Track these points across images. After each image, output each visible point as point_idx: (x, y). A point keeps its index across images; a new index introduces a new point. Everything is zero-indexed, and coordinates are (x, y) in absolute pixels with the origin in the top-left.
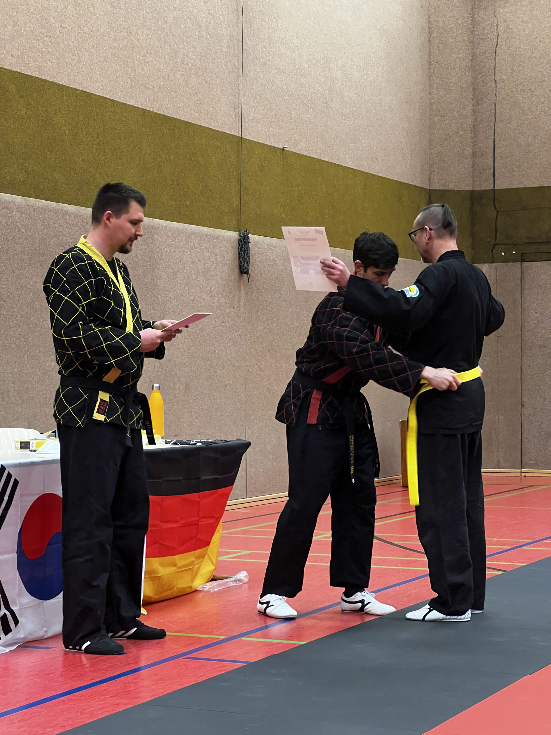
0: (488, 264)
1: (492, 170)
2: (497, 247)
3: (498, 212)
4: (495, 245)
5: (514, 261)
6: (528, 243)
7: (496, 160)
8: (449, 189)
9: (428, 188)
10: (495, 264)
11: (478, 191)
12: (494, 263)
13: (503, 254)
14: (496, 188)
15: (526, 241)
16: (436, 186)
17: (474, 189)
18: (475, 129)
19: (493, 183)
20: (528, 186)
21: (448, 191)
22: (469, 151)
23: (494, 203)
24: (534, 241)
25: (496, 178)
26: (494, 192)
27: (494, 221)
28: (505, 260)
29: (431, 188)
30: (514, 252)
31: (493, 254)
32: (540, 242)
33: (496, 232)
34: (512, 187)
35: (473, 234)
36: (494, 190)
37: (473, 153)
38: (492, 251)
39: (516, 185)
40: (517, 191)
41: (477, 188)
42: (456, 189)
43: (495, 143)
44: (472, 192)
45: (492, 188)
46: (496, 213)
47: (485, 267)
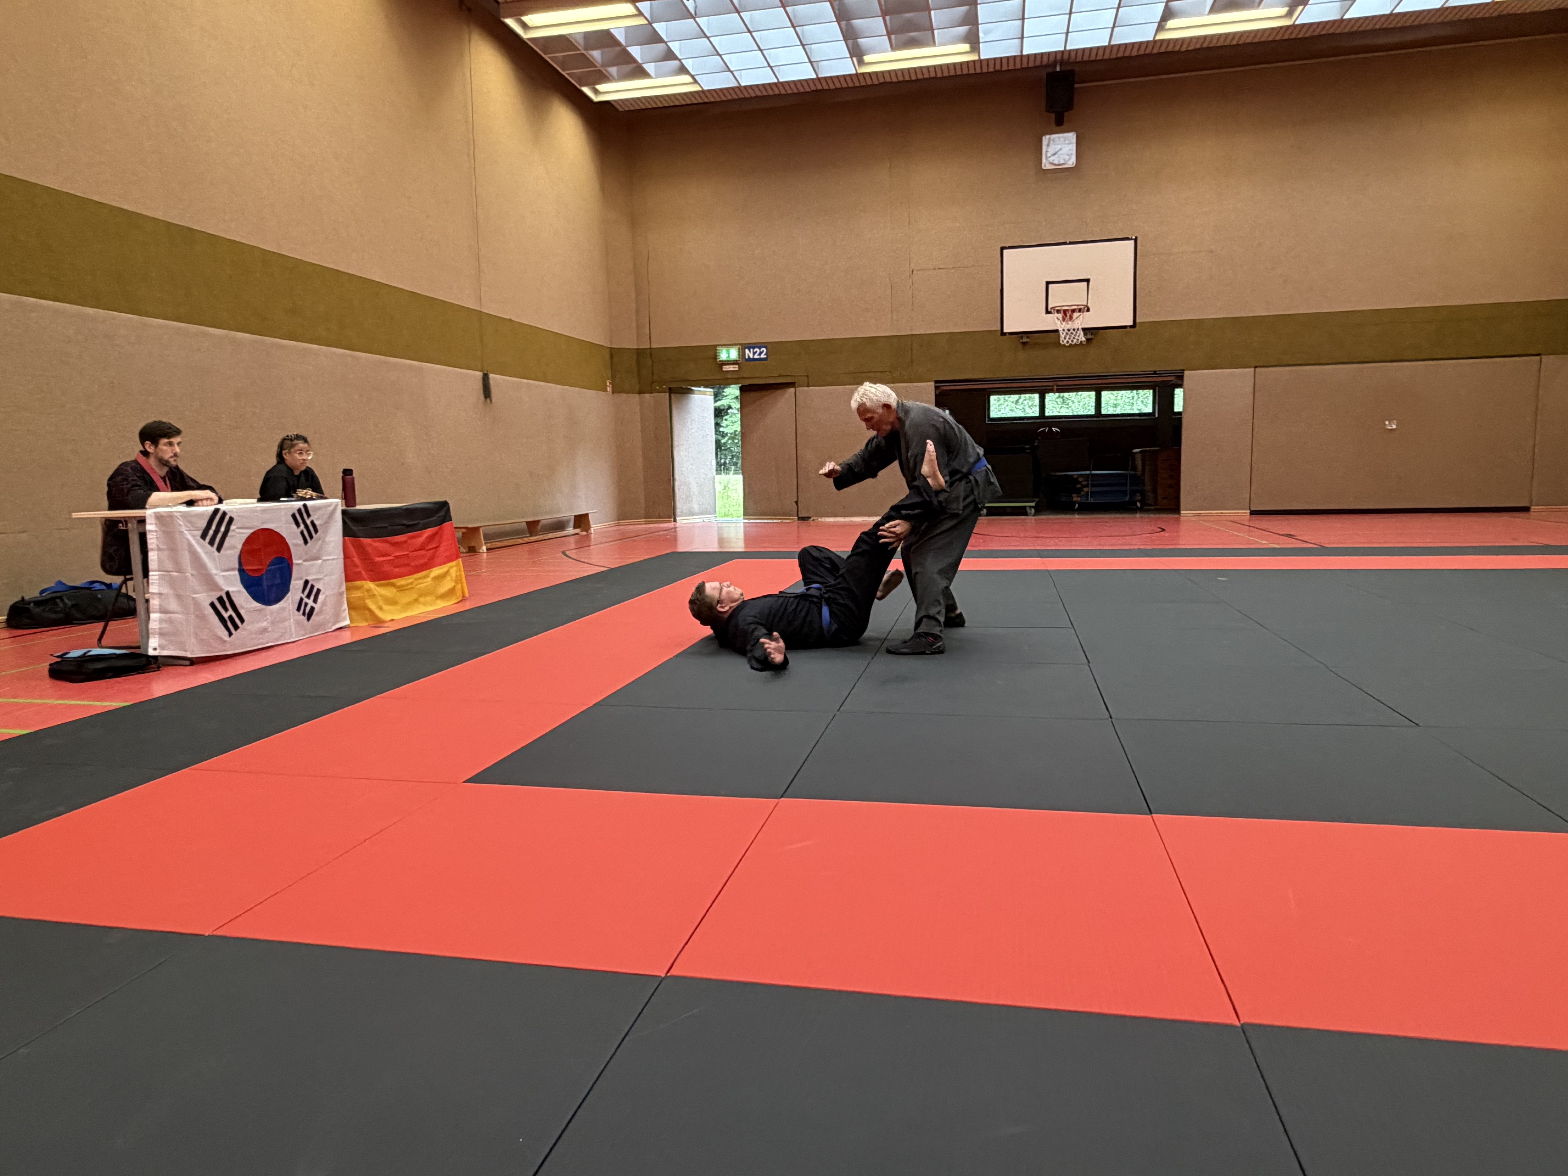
0: (649, 394)
1: (649, 336)
3: (653, 362)
4: (653, 382)
5: (665, 392)
7: (651, 331)
8: (624, 347)
9: (610, 346)
11: (641, 349)
12: (652, 393)
13: (658, 388)
14: (652, 347)
15: (671, 380)
17: (639, 348)
18: (637, 311)
19: (650, 344)
20: (671, 346)
21: (623, 349)
22: (634, 324)
23: (651, 356)
24: (676, 380)
25: (652, 341)
26: (651, 350)
27: (652, 367)
28: (659, 392)
29: (613, 347)
30: (664, 387)
32: (679, 381)
33: (653, 374)
34: (661, 347)
35: (639, 375)
37: (638, 325)
38: (651, 386)
39: (664, 345)
40: (664, 349)
41: (641, 347)
42: (628, 347)
43: (650, 319)
44: (638, 350)
45: (648, 347)
47: (647, 396)
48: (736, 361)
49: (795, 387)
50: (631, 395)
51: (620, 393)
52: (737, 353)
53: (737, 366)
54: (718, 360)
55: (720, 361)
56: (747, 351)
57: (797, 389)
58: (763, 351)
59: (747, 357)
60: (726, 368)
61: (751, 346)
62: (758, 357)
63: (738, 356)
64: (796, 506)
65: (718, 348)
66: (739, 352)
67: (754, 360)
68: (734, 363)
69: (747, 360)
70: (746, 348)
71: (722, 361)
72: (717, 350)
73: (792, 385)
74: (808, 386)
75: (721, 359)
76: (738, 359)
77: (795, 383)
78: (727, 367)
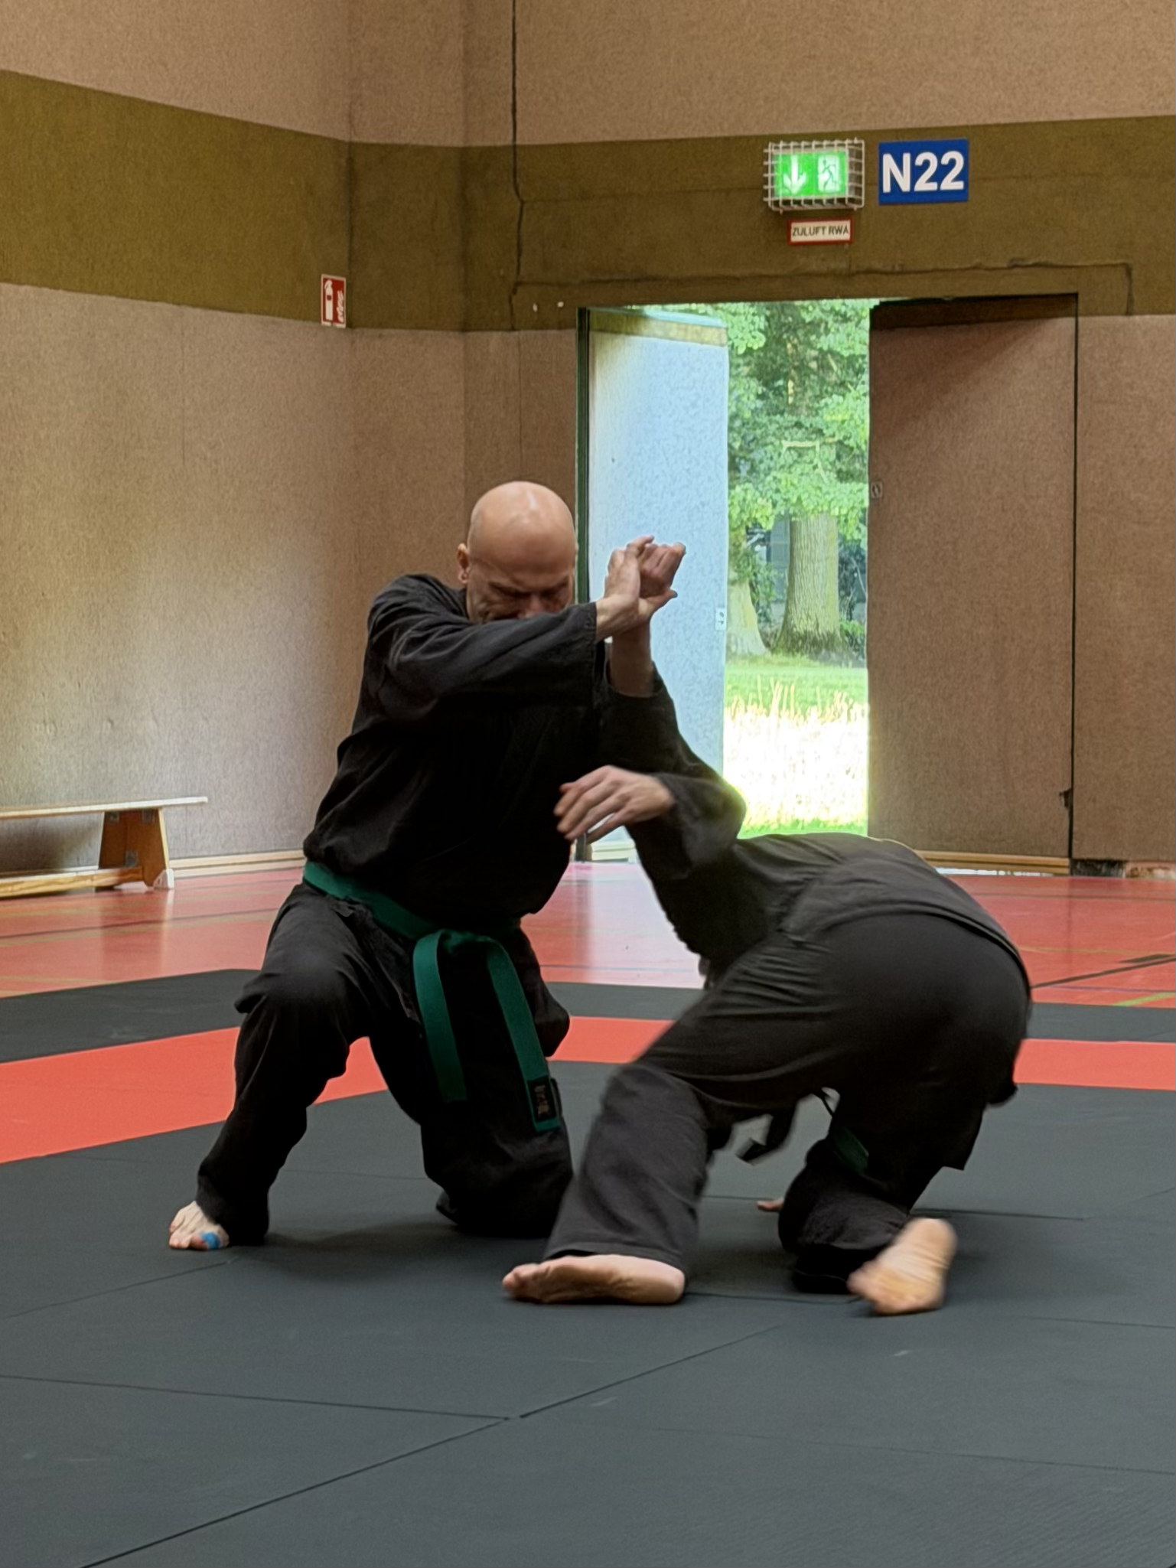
0: (500, 333)
1: (510, 100)
2: (520, 290)
3: (523, 203)
4: (518, 284)
5: (561, 326)
6: (592, 282)
7: (518, 72)
8: (403, 142)
9: (347, 139)
10: (516, 333)
11: (477, 148)
12: (513, 329)
13: (535, 308)
14: (518, 142)
15: (588, 276)
16: (368, 135)
17: (467, 145)
19: (511, 131)
20: (591, 139)
21: (400, 148)
22: (454, 48)
23: (515, 181)
24: (607, 277)
25: (518, 116)
26: (515, 154)
27: (514, 225)
28: (541, 325)
29: (356, 139)
30: (561, 304)
31: (511, 306)
32: (618, 281)
33: (519, 255)
34: (556, 141)
35: (465, 258)
36: (515, 147)
37: (466, 52)
38: (510, 300)
39: (565, 136)
40: (566, 150)
41: (477, 142)
42: (421, 143)
43: (517, 30)
44: (464, 152)
45: (509, 141)
46: (519, 204)
47: (494, 341)
48: (841, 200)
49: (1076, 316)
50: (429, 336)
51: (381, 325)
52: (847, 171)
53: (846, 224)
54: (769, 199)
55: (776, 203)
56: (888, 160)
57: (1081, 319)
58: (952, 163)
59: (887, 188)
60: (804, 232)
61: (902, 144)
62: (933, 186)
63: (847, 184)
64: (1066, 812)
65: (769, 150)
66: (858, 166)
67: (915, 197)
68: (835, 210)
69: (885, 200)
70: (884, 149)
71: (786, 202)
72: (766, 157)
73: (1063, 303)
74: (1129, 313)
75: (781, 195)
76: (847, 195)
77: (1076, 295)
78: (809, 226)
